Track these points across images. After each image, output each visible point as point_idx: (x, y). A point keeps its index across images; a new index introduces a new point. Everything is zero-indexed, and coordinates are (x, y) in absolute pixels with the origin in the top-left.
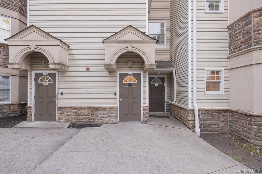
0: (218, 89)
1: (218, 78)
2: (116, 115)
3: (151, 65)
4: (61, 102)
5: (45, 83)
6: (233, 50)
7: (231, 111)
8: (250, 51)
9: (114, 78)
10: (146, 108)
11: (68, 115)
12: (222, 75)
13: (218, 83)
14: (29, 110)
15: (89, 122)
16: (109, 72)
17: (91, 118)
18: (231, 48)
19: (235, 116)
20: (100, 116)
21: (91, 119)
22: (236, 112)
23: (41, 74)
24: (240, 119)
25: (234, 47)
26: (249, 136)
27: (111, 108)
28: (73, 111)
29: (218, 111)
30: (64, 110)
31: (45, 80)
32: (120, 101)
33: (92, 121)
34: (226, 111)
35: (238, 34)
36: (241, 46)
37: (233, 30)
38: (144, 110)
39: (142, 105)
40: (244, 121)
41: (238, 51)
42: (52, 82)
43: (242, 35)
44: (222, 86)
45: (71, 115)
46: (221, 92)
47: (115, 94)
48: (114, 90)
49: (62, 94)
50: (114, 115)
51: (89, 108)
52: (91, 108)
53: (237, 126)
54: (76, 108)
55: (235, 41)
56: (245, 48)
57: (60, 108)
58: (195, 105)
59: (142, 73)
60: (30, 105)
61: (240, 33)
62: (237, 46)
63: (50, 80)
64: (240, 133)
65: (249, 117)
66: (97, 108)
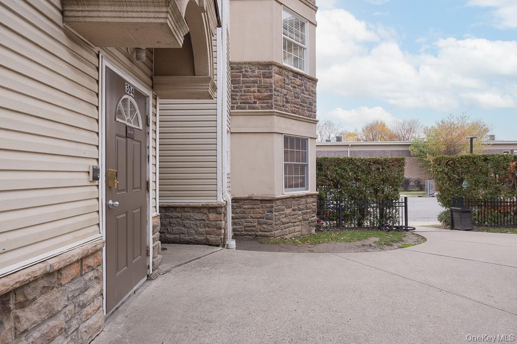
6: (239, 104)
7: (238, 200)
8: (271, 114)
18: (236, 99)
19: (245, 206)
24: (255, 208)
25: (243, 99)
26: (270, 228)
35: (251, 83)
36: (255, 103)
37: (241, 72)
38: (153, 227)
39: (151, 212)
40: (260, 210)
41: (249, 109)
43: (258, 87)
47: (97, 175)
53: (249, 221)
55: (245, 92)
56: (262, 108)
61: (254, 83)
62: (248, 99)
64: (253, 229)
65: (269, 202)
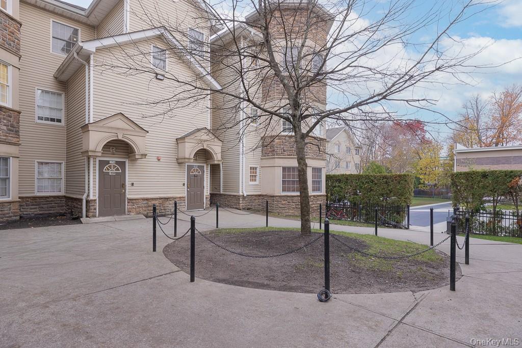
0: (255, 180)
1: (256, 173)
2: (184, 204)
3: (219, 161)
4: (130, 193)
5: (112, 172)
7: (263, 196)
8: (274, 158)
9: (182, 169)
10: (207, 196)
11: (139, 207)
12: (258, 169)
13: (255, 176)
14: (93, 204)
15: (160, 212)
16: (178, 163)
17: (163, 208)
18: (263, 154)
19: (265, 198)
20: (170, 206)
21: (162, 210)
22: (266, 195)
23: (108, 162)
26: (273, 208)
27: (180, 198)
28: (144, 202)
29: (256, 195)
30: (134, 201)
31: (111, 168)
32: (187, 191)
33: (163, 211)
34: (260, 196)
36: (269, 153)
37: (265, 141)
38: (206, 198)
39: (205, 194)
40: (270, 201)
41: (267, 156)
42: (120, 171)
44: (258, 178)
45: (142, 207)
46: (257, 182)
47: (184, 184)
48: (182, 181)
49: (133, 184)
50: (182, 204)
51: (161, 198)
52: (162, 198)
54: (147, 199)
55: (266, 149)
57: (130, 200)
58: (244, 192)
59: (205, 165)
60: (94, 198)
63: (117, 169)
66: (168, 198)
